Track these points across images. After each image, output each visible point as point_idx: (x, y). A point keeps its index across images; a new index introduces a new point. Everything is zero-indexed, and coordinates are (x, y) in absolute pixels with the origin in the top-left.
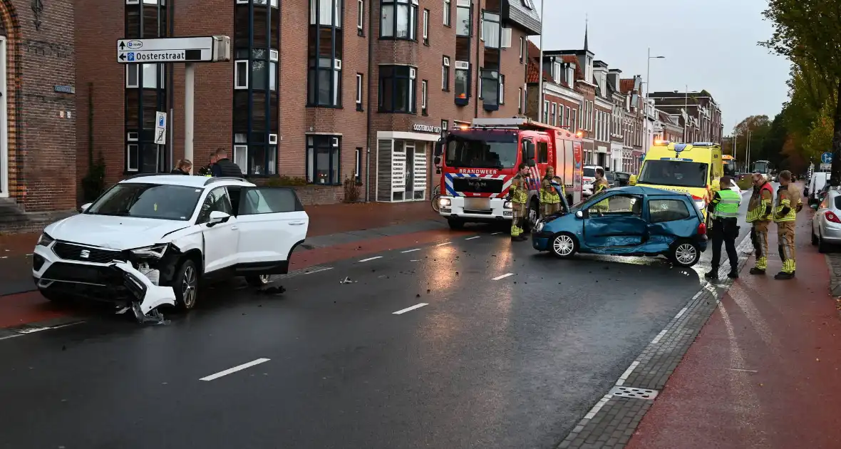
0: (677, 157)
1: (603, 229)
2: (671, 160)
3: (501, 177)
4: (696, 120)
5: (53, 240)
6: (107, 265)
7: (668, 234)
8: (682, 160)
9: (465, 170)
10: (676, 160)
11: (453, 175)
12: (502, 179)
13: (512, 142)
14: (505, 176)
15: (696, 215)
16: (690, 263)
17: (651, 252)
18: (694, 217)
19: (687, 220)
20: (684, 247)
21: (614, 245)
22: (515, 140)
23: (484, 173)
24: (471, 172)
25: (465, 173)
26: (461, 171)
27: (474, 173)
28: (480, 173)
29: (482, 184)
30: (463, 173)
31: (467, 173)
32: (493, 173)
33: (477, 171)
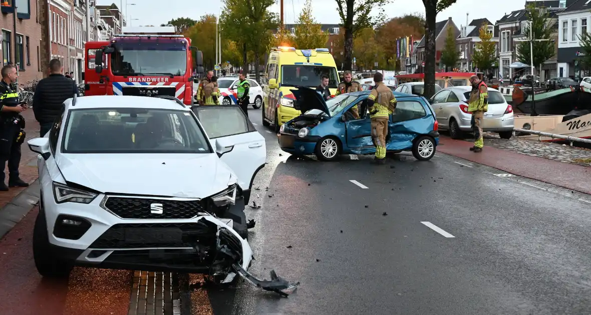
0: (308, 61)
2: (304, 64)
3: (173, 85)
5: (98, 193)
6: (195, 220)
7: (407, 132)
8: (313, 64)
9: (135, 79)
10: (308, 64)
11: (123, 84)
12: (174, 87)
13: (181, 50)
14: (177, 83)
15: (431, 114)
16: (428, 156)
17: (398, 149)
18: (429, 115)
19: (425, 118)
20: (424, 142)
21: (366, 145)
22: (183, 47)
23: (155, 81)
24: (141, 80)
25: (135, 81)
26: (130, 79)
27: (145, 81)
28: (151, 81)
29: (154, 91)
30: (133, 81)
31: (137, 81)
32: (165, 80)
33: (147, 78)
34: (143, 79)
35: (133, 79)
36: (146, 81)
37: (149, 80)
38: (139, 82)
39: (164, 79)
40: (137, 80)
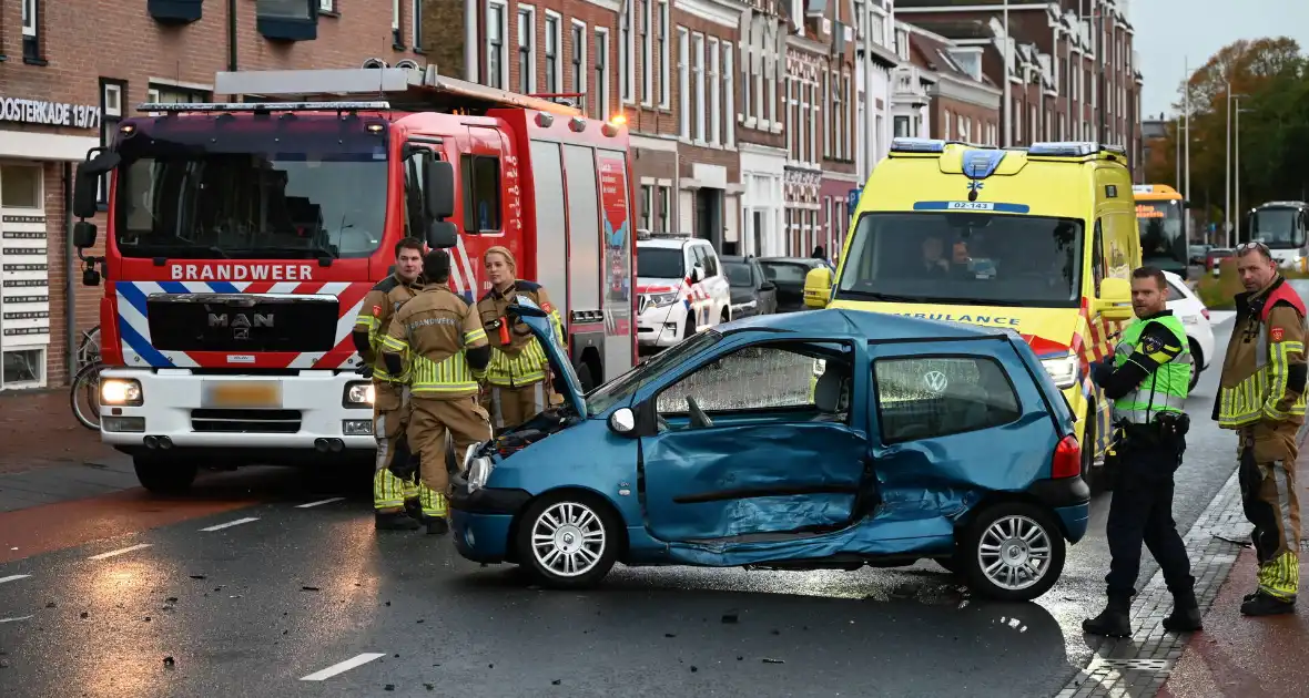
0: (973, 196)
1: (711, 472)
2: (951, 208)
3: (330, 292)
4: (1044, 59)
7: (944, 481)
8: (990, 209)
9: (191, 269)
10: (970, 208)
11: (150, 288)
12: (334, 298)
13: (367, 158)
14: (345, 285)
15: (1044, 409)
16: (1029, 584)
17: (890, 550)
18: (1037, 416)
19: (1014, 427)
20: (1005, 526)
21: (753, 531)
22: (378, 148)
23: (264, 277)
24: (215, 273)
25: (192, 279)
26: (176, 270)
27: (227, 276)
28: (249, 278)
29: (260, 318)
30: (184, 279)
31: (199, 280)
32: (298, 274)
33: (237, 267)
34: (220, 268)
35: (184, 271)
36: (232, 279)
37: (241, 272)
38: (207, 280)
39: (298, 270)
40: (199, 273)
